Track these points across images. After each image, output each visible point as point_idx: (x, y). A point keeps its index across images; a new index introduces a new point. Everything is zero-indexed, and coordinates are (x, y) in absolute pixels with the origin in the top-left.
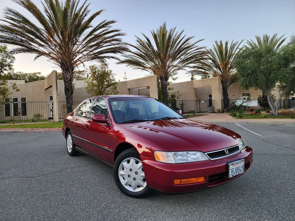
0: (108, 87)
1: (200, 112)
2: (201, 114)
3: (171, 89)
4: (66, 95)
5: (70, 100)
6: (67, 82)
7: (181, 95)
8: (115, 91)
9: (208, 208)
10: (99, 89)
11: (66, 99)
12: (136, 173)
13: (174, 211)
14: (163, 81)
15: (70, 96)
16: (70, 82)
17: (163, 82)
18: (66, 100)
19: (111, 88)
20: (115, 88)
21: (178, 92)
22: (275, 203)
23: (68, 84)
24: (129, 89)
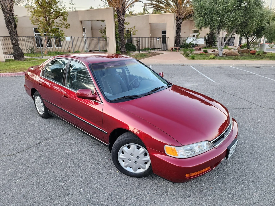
0: (56, 18)
1: (154, 49)
2: (156, 52)
3: (127, 23)
4: (8, 28)
5: (15, 35)
6: (7, 13)
7: (137, 31)
8: (65, 23)
9: (204, 183)
10: (46, 20)
11: (9, 33)
12: (138, 157)
13: (177, 191)
14: (120, 15)
15: (13, 30)
16: (11, 11)
17: (120, 17)
18: (9, 35)
19: (60, 19)
20: (65, 20)
21: (134, 27)
22: (254, 171)
23: (8, 15)
24: (81, 21)
